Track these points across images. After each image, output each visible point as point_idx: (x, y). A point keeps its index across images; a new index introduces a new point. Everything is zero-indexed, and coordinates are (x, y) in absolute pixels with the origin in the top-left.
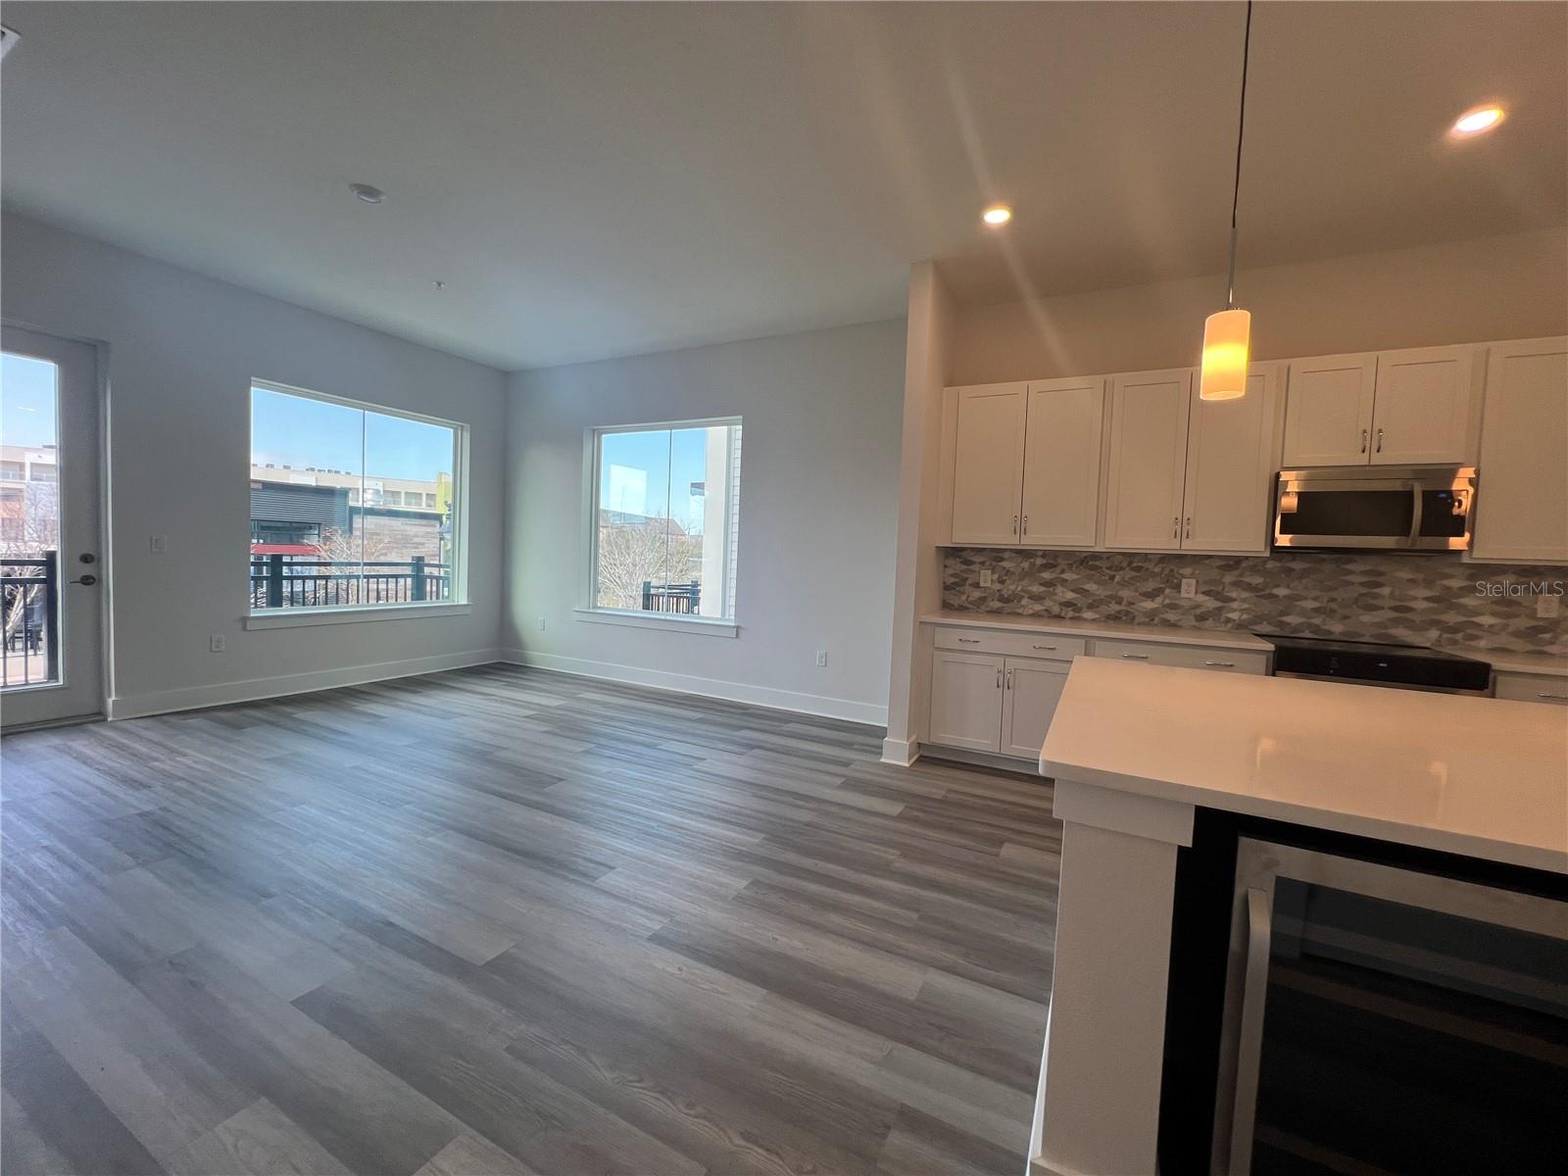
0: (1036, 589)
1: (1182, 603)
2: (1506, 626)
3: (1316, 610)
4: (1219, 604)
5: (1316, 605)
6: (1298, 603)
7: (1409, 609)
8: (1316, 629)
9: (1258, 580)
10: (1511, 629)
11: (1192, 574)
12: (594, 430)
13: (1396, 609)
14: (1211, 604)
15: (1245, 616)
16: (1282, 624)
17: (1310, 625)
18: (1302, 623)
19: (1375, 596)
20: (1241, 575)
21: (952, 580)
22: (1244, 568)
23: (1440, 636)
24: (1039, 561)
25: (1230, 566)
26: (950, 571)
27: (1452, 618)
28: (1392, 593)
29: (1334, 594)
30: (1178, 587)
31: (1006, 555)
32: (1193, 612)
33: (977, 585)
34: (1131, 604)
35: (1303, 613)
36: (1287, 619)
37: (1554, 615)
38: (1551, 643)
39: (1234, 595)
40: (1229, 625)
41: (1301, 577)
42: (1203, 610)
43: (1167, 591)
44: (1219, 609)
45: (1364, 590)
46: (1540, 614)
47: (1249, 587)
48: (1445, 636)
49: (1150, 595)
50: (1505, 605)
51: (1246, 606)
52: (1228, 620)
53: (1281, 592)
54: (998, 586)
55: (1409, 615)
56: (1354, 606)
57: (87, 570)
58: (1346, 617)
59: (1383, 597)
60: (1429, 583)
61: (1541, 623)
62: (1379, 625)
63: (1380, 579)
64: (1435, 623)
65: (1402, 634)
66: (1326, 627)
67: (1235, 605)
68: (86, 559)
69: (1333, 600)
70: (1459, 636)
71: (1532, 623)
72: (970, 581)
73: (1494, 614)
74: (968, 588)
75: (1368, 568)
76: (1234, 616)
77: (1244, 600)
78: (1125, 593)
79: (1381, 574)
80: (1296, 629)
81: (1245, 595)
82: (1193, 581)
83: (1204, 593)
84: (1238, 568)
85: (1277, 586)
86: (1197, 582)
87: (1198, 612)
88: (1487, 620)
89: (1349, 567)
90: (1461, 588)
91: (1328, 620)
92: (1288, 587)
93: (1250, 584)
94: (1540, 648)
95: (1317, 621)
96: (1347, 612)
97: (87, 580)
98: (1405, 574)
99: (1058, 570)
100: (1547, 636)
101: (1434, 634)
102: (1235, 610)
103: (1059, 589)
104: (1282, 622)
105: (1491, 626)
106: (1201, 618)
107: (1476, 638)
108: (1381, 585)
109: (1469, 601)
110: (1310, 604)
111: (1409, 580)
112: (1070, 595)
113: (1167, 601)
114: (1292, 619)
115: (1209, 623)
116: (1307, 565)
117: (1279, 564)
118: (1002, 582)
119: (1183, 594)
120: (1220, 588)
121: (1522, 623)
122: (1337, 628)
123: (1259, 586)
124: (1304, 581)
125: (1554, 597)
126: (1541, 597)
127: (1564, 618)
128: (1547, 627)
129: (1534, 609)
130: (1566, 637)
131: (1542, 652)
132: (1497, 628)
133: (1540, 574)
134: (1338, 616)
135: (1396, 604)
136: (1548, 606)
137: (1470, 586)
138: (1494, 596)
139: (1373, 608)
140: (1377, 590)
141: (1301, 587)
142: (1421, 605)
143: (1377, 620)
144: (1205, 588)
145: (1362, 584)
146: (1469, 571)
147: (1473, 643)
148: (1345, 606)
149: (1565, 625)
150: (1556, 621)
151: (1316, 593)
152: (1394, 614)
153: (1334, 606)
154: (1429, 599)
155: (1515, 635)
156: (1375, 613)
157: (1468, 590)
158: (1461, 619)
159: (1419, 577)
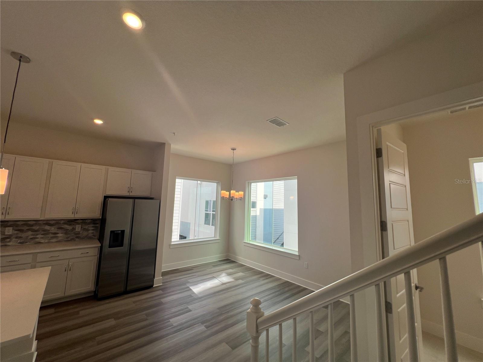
37: (10, 233)
38: (9, 242)
61: (6, 236)
71: (3, 236)
100: (8, 240)
125: (11, 228)
126: (7, 228)
127: (14, 234)
128: (9, 237)
129: (5, 232)
130: (14, 239)
131: (6, 245)
133: (7, 221)
136: (9, 231)
149: (14, 236)
150: (11, 235)
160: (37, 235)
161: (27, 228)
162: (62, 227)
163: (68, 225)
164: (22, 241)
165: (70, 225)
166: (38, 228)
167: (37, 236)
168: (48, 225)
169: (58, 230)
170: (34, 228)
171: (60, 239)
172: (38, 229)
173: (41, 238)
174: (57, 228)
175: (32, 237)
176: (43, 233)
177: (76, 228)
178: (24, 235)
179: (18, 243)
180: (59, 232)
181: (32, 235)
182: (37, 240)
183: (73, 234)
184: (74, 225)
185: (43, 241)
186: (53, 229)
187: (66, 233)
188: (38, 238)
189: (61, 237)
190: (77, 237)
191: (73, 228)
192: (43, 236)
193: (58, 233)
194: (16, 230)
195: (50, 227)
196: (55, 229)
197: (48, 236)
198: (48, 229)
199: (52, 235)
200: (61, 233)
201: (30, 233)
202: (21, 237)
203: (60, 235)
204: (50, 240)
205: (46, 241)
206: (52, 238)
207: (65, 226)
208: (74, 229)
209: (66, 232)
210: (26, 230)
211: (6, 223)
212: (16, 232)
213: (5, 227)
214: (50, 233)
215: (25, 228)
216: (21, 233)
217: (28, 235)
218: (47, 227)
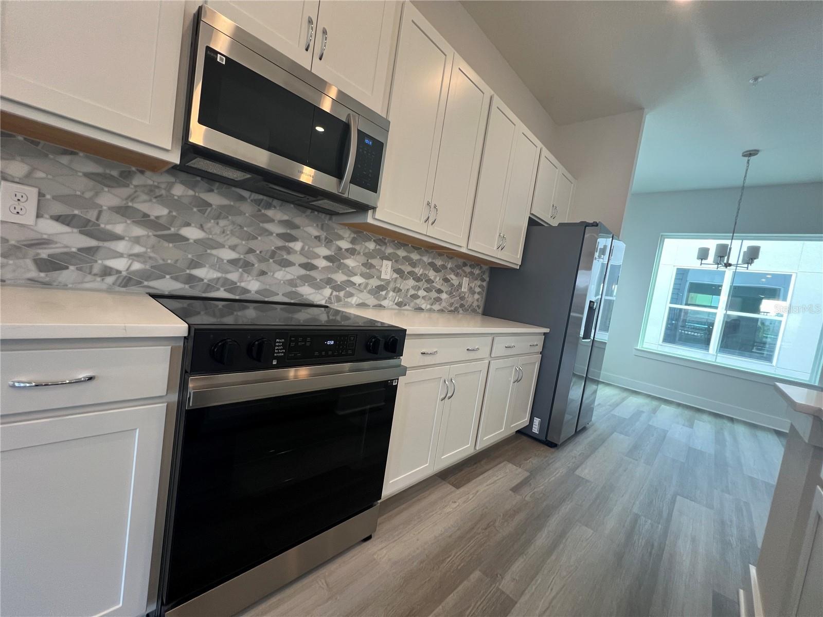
2: (367, 284)
3: (233, 262)
4: (88, 242)
5: (233, 255)
6: (214, 252)
7: (314, 267)
8: (231, 286)
9: (159, 211)
10: (369, 287)
11: (28, 175)
13: (304, 266)
14: (72, 239)
15: (137, 266)
16: (191, 279)
17: (226, 279)
18: (218, 279)
19: (289, 251)
20: (132, 198)
22: (136, 186)
23: (331, 294)
25: (112, 177)
27: (340, 277)
28: (303, 249)
29: (253, 244)
32: (32, 252)
35: (218, 265)
36: (199, 272)
37: (388, 277)
38: (385, 298)
39: (119, 229)
40: (110, 280)
41: (218, 217)
42: (55, 249)
44: (90, 251)
45: (280, 243)
46: (383, 276)
47: (144, 220)
48: (335, 293)
50: (369, 269)
51: (138, 249)
52: (107, 272)
53: (192, 233)
55: (313, 273)
56: (271, 260)
58: (263, 273)
59: (296, 252)
60: (328, 242)
61: (382, 283)
62: (291, 283)
63: (294, 232)
64: (329, 281)
65: (307, 292)
66: (243, 284)
67: (120, 246)
69: (251, 251)
70: (342, 294)
71: (379, 283)
73: (362, 275)
75: (286, 218)
76: (119, 264)
77: (137, 240)
79: (296, 227)
80: (209, 287)
81: (139, 231)
82: (33, 193)
83: (58, 219)
84: (127, 186)
85: (188, 224)
86: (41, 195)
87: (44, 253)
88: (357, 280)
89: (270, 213)
90: (347, 250)
91: (246, 275)
92: (201, 227)
93: (146, 215)
94: (380, 303)
95: (233, 276)
96: (263, 267)
98: (313, 231)
100: (384, 293)
101: (327, 291)
102: (121, 255)
104: (191, 276)
105: (359, 285)
106: (52, 265)
107: (351, 295)
108: (293, 239)
109: (350, 262)
110: (227, 254)
111: (316, 237)
114: (204, 273)
115: (69, 275)
116: (225, 202)
117: (191, 193)
120: (92, 215)
121: (374, 283)
122: (253, 286)
123: (162, 221)
124: (222, 223)
125: (389, 263)
126: (385, 262)
127: (392, 279)
128: (386, 286)
129: (381, 272)
130: (391, 294)
131: (380, 306)
132: (362, 287)
133: (385, 244)
134: (255, 271)
135: (304, 261)
136: (386, 270)
137: (352, 248)
138: (363, 259)
139: (286, 264)
140: (291, 245)
141: (217, 230)
142: (322, 263)
143: (289, 277)
144: (59, 209)
145: (279, 236)
146: (353, 235)
147: (349, 300)
148: (262, 260)
149: (392, 285)
150: (388, 282)
151: (234, 241)
152: (303, 272)
153: (251, 258)
154: (327, 258)
155: (370, 292)
156: (288, 269)
157: (352, 252)
158: (344, 278)
159: (323, 235)
160: (419, 288)
161: (409, 269)
163: (455, 275)
164: (400, 300)
165: (457, 275)
166: (421, 271)
167: (419, 293)
168: (433, 269)
169: (442, 284)
170: (416, 270)
171: (443, 304)
172: (421, 275)
173: (424, 298)
174: (443, 279)
175: (413, 292)
176: (426, 285)
177: (462, 284)
178: (403, 285)
179: (396, 304)
180: (443, 290)
181: (414, 288)
182: (418, 301)
183: (458, 298)
184: (461, 275)
185: (423, 307)
187: (450, 294)
188: (419, 297)
189: (444, 300)
190: (462, 306)
191: (459, 283)
192: (425, 294)
193: (442, 292)
194: (395, 271)
195: (435, 274)
196: (440, 279)
197: (431, 294)
199: (436, 295)
200: (446, 292)
201: (411, 282)
202: (400, 290)
203: (444, 296)
204: (432, 304)
205: (429, 307)
206: (435, 300)
208: (460, 285)
209: (451, 290)
211: (383, 249)
212: (395, 275)
213: (382, 258)
214: (435, 287)
215: (407, 268)
216: (399, 280)
217: (408, 288)
218: (432, 274)
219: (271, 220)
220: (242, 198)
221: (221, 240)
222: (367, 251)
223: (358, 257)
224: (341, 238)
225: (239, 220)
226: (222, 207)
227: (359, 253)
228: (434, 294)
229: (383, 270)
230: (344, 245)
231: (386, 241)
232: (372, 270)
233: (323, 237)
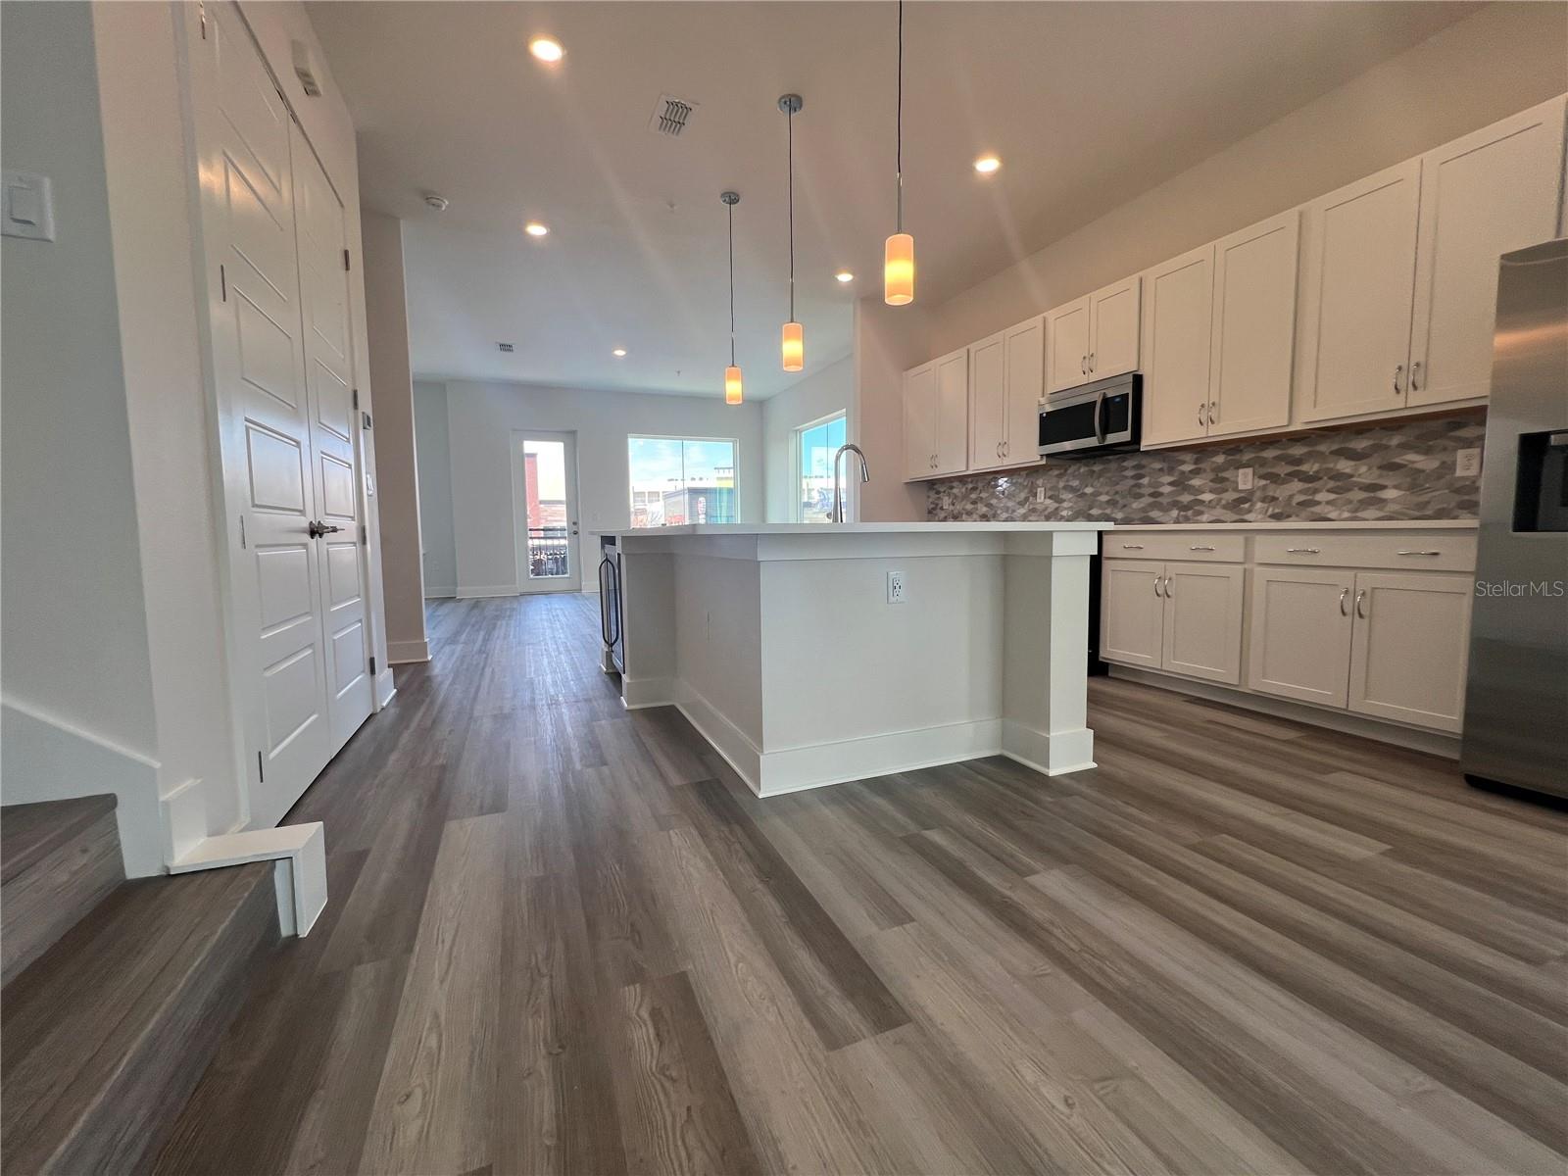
0: (969, 507)
1: (1038, 507)
2: (1220, 500)
3: (1108, 502)
4: (1057, 505)
7: (1161, 494)
9: (1075, 483)
10: (1223, 502)
11: (1043, 483)
12: (796, 431)
13: (1152, 495)
14: (1051, 504)
15: (1070, 513)
19: (1139, 486)
20: (1067, 481)
21: (933, 506)
22: (1069, 474)
23: (1178, 515)
24: (970, 486)
25: (1062, 474)
26: (931, 500)
27: (1186, 498)
28: (1150, 480)
29: (1118, 488)
30: (1035, 495)
31: (955, 484)
32: (1044, 513)
33: (942, 508)
34: (1014, 511)
35: (1100, 507)
37: (1249, 486)
38: (1249, 511)
39: (1064, 497)
41: (1099, 477)
42: (1049, 510)
43: (1031, 498)
44: (1057, 509)
46: (1241, 487)
47: (1072, 489)
48: (1182, 513)
49: (1022, 504)
50: (1220, 482)
51: (1070, 505)
52: (1062, 517)
53: (1089, 490)
54: (951, 507)
55: (1159, 499)
57: (575, 528)
58: (1125, 506)
59: (1144, 486)
60: (1171, 471)
61: (1242, 495)
64: (1175, 504)
67: (1065, 505)
68: (575, 523)
69: (1117, 493)
70: (1190, 513)
71: (1236, 496)
72: (940, 506)
73: (1212, 491)
74: (938, 510)
76: (1065, 513)
77: (1070, 500)
78: (1010, 504)
79: (1143, 467)
81: (1070, 496)
82: (1043, 489)
83: (1050, 498)
85: (1086, 486)
86: (1045, 489)
87: (1046, 513)
88: (1207, 497)
89: (1125, 464)
90: (1190, 472)
92: (1092, 486)
93: (1072, 487)
94: (1241, 517)
95: (1108, 511)
97: (576, 533)
98: (1157, 466)
99: (978, 491)
100: (1247, 506)
103: (979, 505)
104: (1090, 514)
105: (1210, 502)
106: (1048, 518)
107: (1201, 513)
108: (1141, 476)
109: (1196, 482)
110: (1104, 498)
112: (985, 509)
113: (1031, 507)
117: (1087, 469)
118: (953, 505)
119: (1038, 501)
120: (1056, 493)
121: (1230, 496)
124: (1101, 479)
125: (1250, 471)
126: (1241, 471)
127: (1258, 488)
128: (1246, 498)
129: (1237, 483)
130: (1259, 505)
132: (1214, 503)
133: (1241, 451)
134: (1119, 506)
135: (1152, 490)
136: (1245, 479)
137: (1196, 469)
138: (1212, 476)
139: (1139, 496)
140: (1141, 481)
141: (1098, 485)
142: (1167, 489)
143: (1142, 505)
144: (1050, 493)
145: (1132, 477)
146: (1195, 456)
147: (1199, 518)
148: (1124, 497)
149: (1258, 494)
150: (1251, 492)
151: (1107, 489)
152: (1151, 500)
153: (1117, 497)
154: (1171, 484)
155: (1225, 507)
156: (1141, 500)
157: (1196, 472)
158: (1192, 498)
159: (1164, 465)
160: (1316, 491)
161: (1290, 469)
162: (1398, 460)
163: (1417, 453)
164: (1277, 511)
165: (1428, 451)
166: (1316, 467)
167: (1319, 497)
168: (1346, 458)
169: (1380, 476)
170: (1304, 468)
171: (1392, 508)
172: (1317, 472)
173: (1328, 503)
174: (1380, 468)
175: (1302, 498)
176: (1332, 484)
177: (1454, 463)
178: (1282, 492)
179: (1270, 517)
180: (1386, 484)
181: (1302, 492)
182: (1317, 509)
183: (1447, 491)
184: (1445, 449)
186: (1364, 472)
187: (1414, 487)
188: (1319, 503)
189: (1393, 501)
190: (1463, 506)
191: (1444, 463)
192: (1332, 496)
193: (1383, 487)
194: (1262, 477)
195: (1352, 463)
196: (1370, 469)
197: (1350, 495)
198: (1348, 471)
199: (1363, 495)
200: (1396, 487)
201: (1296, 485)
202: (1274, 499)
203: (1390, 494)
204: (1356, 511)
206: (1365, 504)
207: (1404, 457)
208: (1450, 467)
209: (1415, 481)
210: (1286, 475)
211: (1237, 457)
212: (1263, 482)
213: (1238, 468)
214: (1356, 484)
215: (1283, 469)
216: (1273, 486)
217: (1290, 493)
218: (1344, 466)
219: (1126, 469)
220: (1110, 461)
221: (1101, 490)
222: (1214, 466)
223: (1204, 475)
224: (1183, 462)
225: (1109, 475)
226: (1101, 470)
227: (1205, 471)
228: (1358, 495)
229: (1240, 479)
230: (1187, 468)
231: (1242, 448)
232: (1227, 483)
233: (1165, 468)
